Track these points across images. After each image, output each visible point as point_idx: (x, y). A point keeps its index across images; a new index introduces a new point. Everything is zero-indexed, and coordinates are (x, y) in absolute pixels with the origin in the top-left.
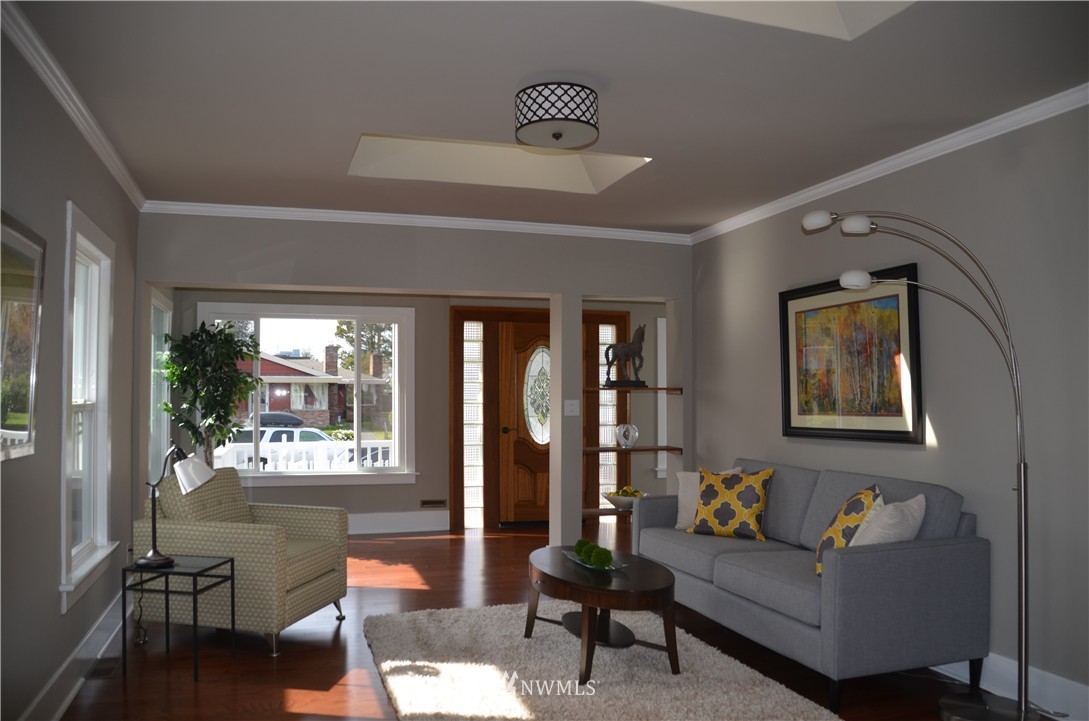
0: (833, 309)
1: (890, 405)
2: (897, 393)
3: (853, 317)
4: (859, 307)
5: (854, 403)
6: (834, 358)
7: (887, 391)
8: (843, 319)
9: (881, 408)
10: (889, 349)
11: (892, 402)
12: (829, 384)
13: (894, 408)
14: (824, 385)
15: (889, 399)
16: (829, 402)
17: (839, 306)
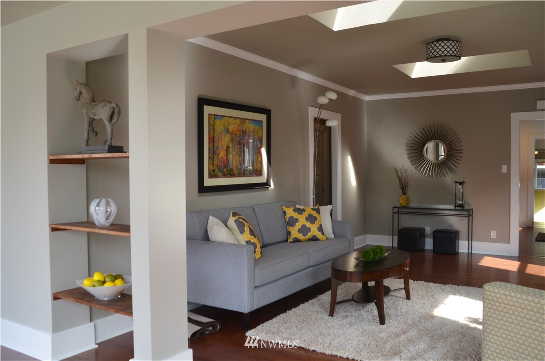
0: (232, 118)
1: (257, 171)
2: (260, 166)
3: (242, 126)
4: (245, 122)
5: (241, 170)
6: (230, 146)
7: (255, 164)
8: (237, 125)
9: (253, 173)
10: (257, 145)
11: (258, 169)
12: (227, 160)
13: (258, 173)
14: (224, 160)
15: (256, 168)
16: (227, 170)
17: (235, 118)
